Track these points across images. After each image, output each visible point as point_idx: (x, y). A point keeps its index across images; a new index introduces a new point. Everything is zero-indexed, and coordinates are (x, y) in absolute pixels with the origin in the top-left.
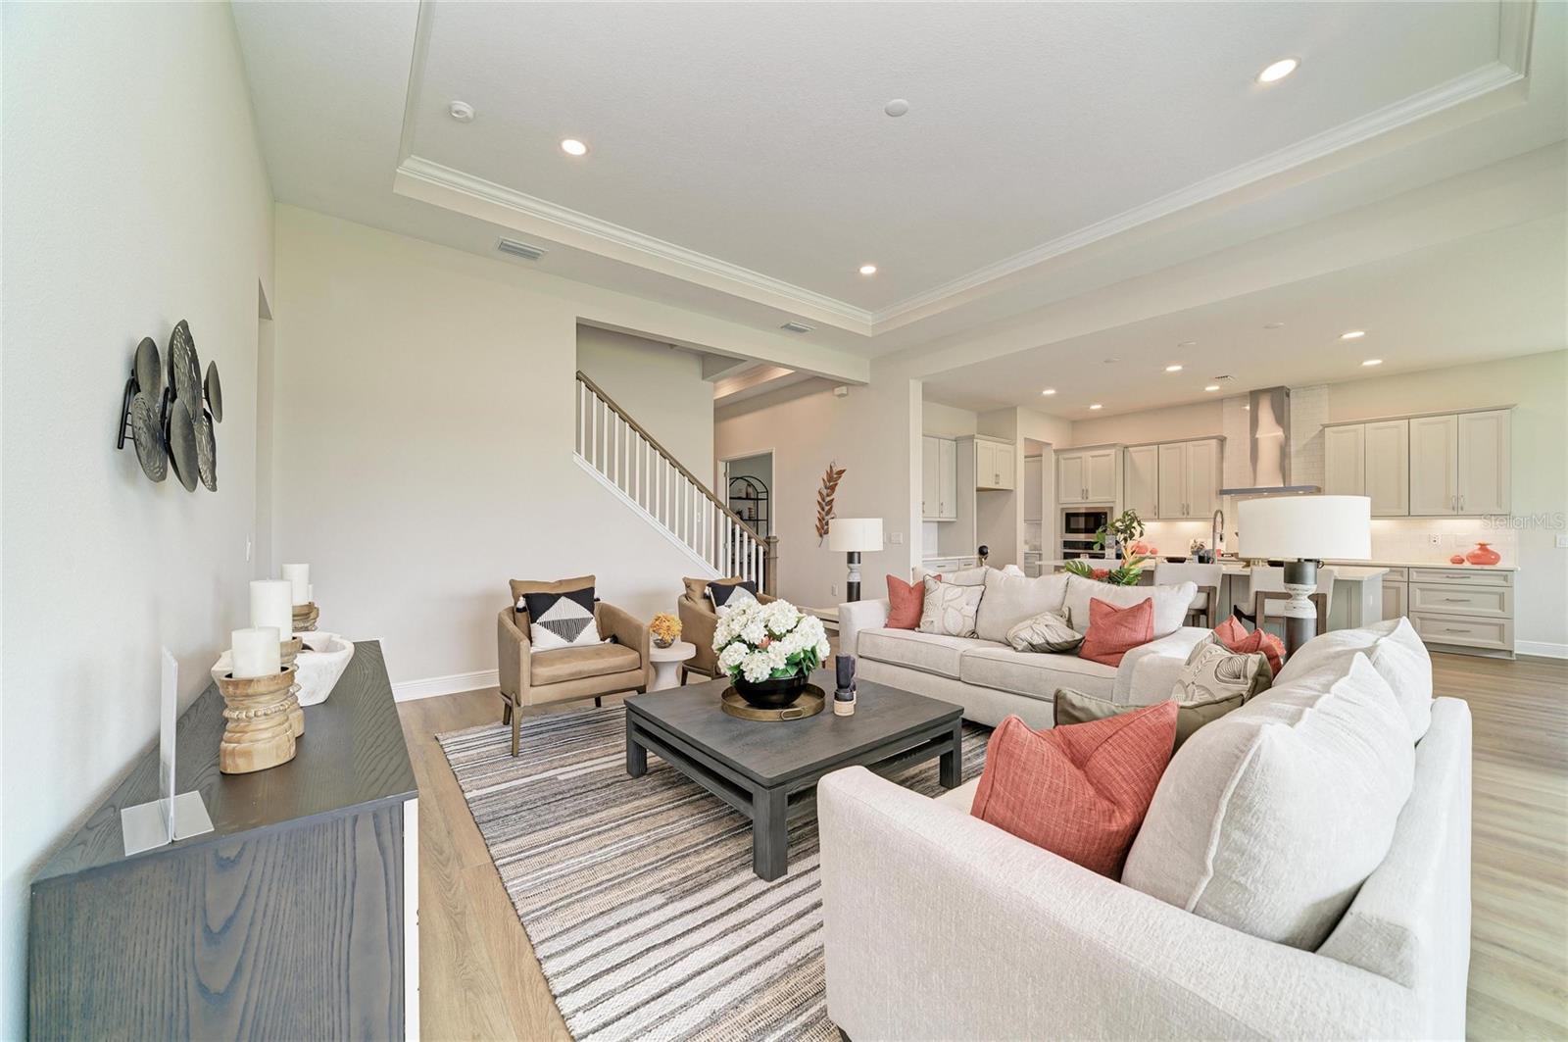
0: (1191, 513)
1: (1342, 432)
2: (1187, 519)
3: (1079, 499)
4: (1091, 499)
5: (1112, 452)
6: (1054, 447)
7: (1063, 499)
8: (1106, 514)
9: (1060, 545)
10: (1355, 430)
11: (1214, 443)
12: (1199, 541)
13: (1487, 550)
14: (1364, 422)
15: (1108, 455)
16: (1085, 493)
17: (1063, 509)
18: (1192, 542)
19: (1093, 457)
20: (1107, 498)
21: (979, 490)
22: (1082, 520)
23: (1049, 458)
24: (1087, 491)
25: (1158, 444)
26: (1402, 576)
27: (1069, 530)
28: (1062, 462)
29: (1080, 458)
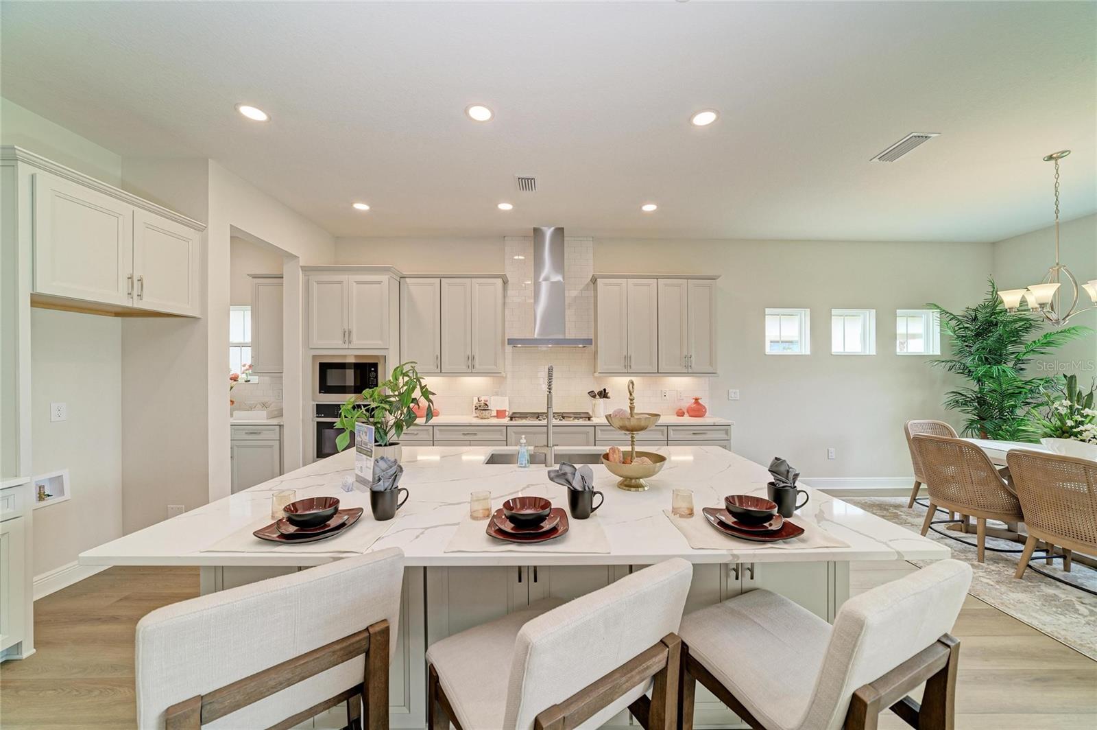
0: (477, 366)
1: (610, 285)
2: (472, 374)
3: (339, 343)
4: (356, 342)
5: (384, 278)
6: (301, 264)
7: (316, 342)
8: (375, 365)
9: (312, 411)
10: (619, 285)
11: (499, 281)
12: (483, 399)
13: (699, 404)
14: (627, 277)
15: (379, 283)
16: (347, 335)
17: (314, 357)
18: (476, 400)
19: (358, 283)
20: (379, 343)
21: (39, 301)
22: (350, 374)
23: (294, 282)
24: (350, 332)
25: (441, 277)
26: (663, 435)
27: (324, 388)
28: (315, 287)
29: (340, 283)
